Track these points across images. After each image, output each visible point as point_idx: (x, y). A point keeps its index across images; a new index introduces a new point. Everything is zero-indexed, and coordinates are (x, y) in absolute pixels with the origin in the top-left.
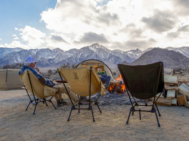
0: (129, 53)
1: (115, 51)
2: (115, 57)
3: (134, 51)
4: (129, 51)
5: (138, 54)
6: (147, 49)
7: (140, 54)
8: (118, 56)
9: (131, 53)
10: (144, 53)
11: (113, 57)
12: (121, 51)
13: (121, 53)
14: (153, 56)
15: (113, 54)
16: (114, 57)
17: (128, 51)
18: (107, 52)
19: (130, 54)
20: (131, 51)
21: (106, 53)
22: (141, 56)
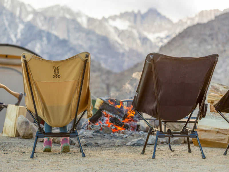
0: (116, 28)
1: (49, 14)
2: (49, 40)
3: (139, 18)
4: (114, 18)
5: (154, 33)
6: (196, 16)
7: (163, 35)
8: (61, 37)
9: (123, 25)
10: (179, 30)
11: (41, 39)
12: (79, 14)
13: (78, 24)
14: (220, 46)
15: (41, 25)
16: (45, 39)
17: (111, 17)
18: (12, 15)
19: (121, 33)
20: (124, 16)
21: (9, 17)
22: (166, 41)
